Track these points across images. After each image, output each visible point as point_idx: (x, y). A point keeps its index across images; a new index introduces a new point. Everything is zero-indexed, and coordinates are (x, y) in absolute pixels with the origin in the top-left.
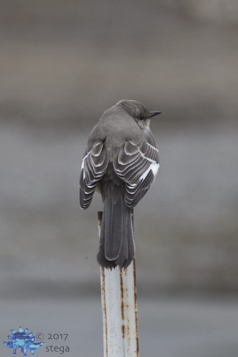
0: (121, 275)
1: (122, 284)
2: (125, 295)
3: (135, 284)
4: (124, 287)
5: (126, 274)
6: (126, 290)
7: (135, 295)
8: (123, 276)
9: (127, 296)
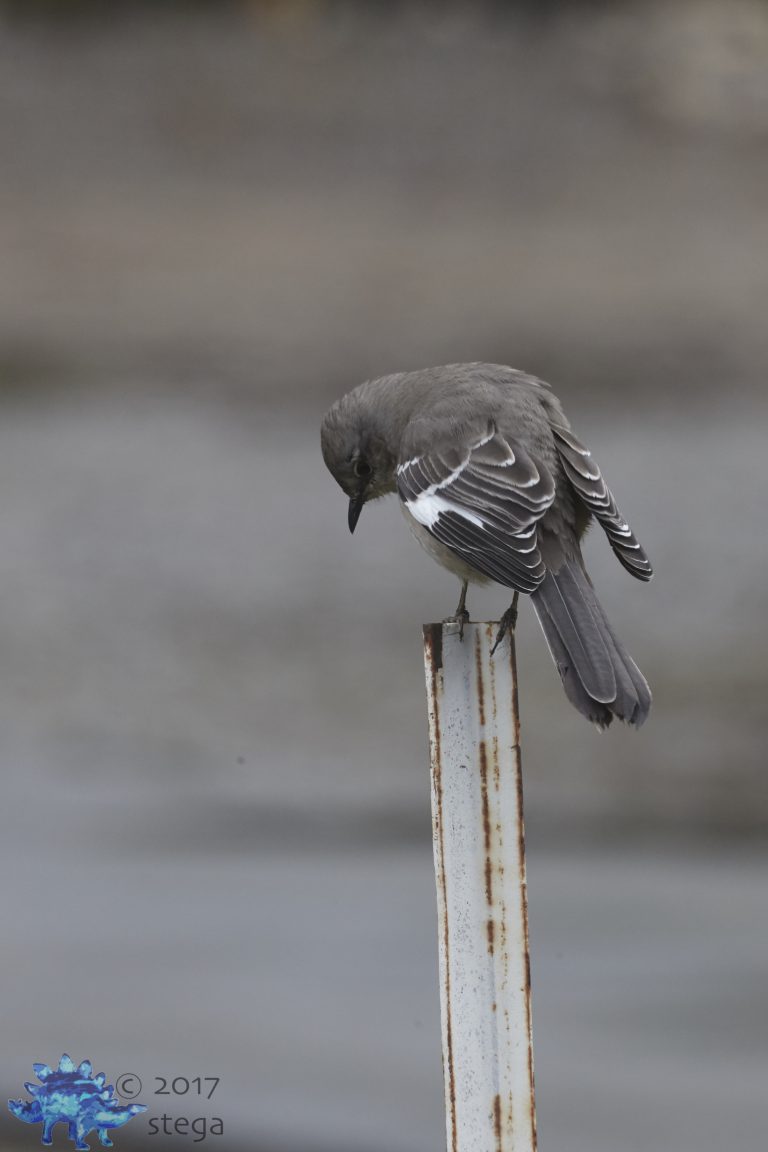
0: (484, 789)
1: (486, 812)
2: (494, 840)
3: (521, 814)
4: (493, 821)
5: (497, 786)
6: (498, 827)
7: (522, 841)
8: (491, 792)
9: (501, 844)
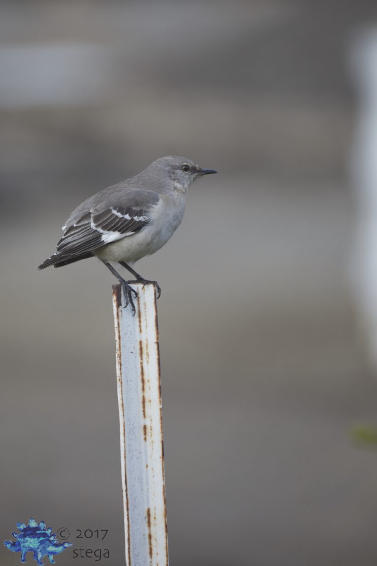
0: (142, 363)
1: (143, 374)
2: (146, 387)
3: (159, 375)
4: (146, 378)
5: (148, 362)
6: (148, 381)
7: (160, 387)
8: (145, 365)
9: (150, 389)
